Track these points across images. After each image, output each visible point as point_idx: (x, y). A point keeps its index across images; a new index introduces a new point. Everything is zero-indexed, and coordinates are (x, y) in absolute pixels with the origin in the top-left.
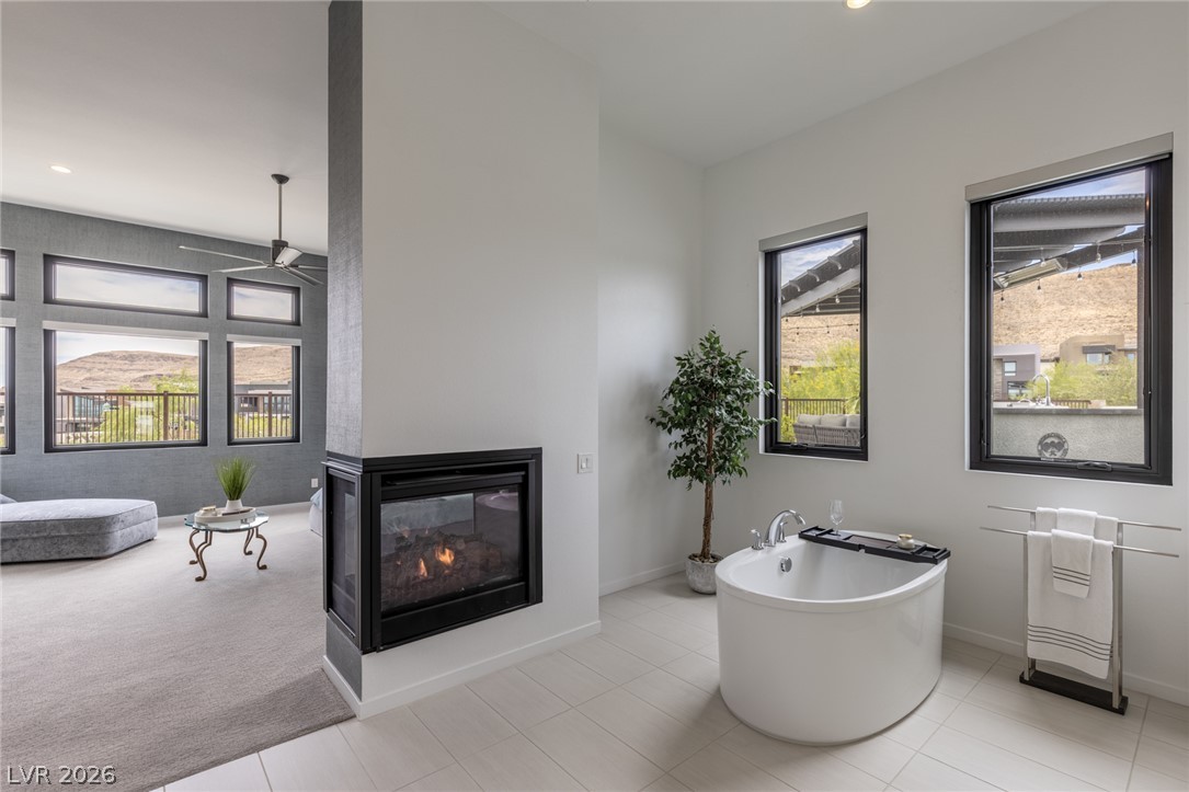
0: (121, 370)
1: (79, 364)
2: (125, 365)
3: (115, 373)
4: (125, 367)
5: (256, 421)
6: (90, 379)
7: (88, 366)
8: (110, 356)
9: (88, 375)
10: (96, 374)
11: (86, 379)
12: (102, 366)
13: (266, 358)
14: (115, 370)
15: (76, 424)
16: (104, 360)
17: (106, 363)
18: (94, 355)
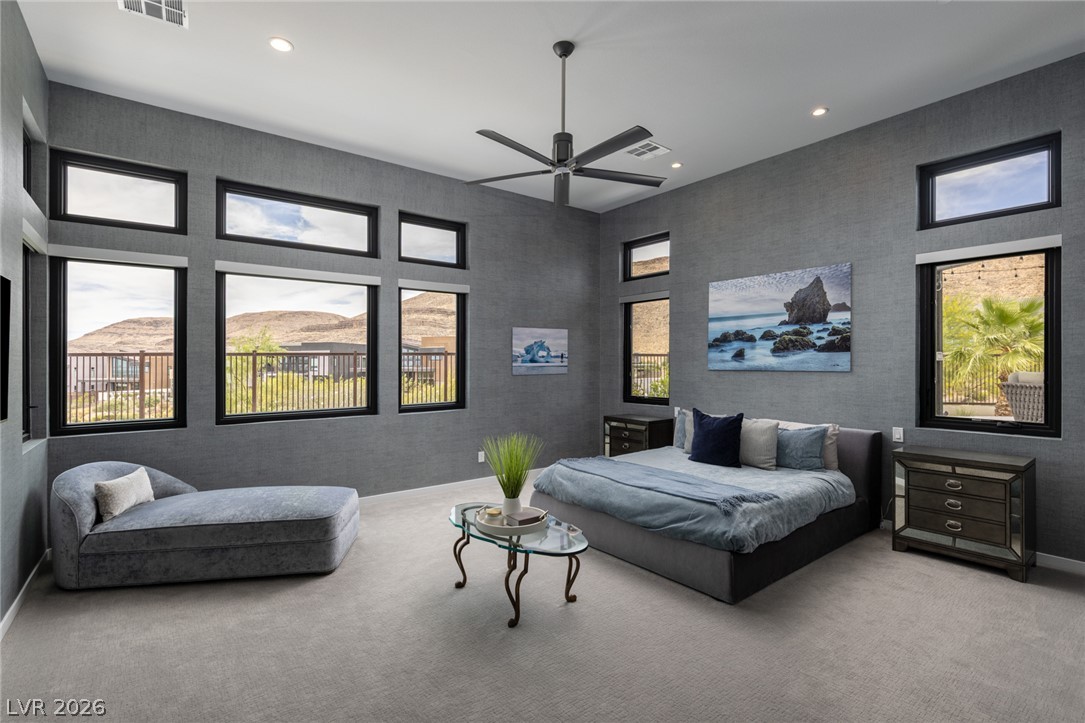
0: (147, 334)
1: (112, 330)
2: (150, 330)
3: (142, 337)
4: (150, 332)
5: (275, 380)
6: (121, 343)
7: (119, 331)
8: (137, 322)
9: (119, 340)
10: (126, 338)
11: (118, 343)
12: (131, 331)
13: (272, 323)
14: (142, 334)
15: (113, 383)
16: (133, 326)
17: (134, 329)
18: (125, 322)
